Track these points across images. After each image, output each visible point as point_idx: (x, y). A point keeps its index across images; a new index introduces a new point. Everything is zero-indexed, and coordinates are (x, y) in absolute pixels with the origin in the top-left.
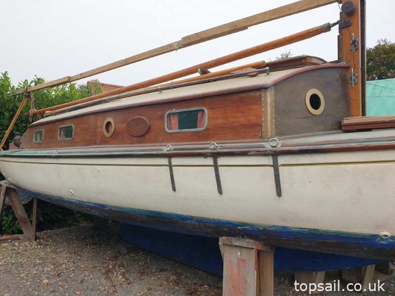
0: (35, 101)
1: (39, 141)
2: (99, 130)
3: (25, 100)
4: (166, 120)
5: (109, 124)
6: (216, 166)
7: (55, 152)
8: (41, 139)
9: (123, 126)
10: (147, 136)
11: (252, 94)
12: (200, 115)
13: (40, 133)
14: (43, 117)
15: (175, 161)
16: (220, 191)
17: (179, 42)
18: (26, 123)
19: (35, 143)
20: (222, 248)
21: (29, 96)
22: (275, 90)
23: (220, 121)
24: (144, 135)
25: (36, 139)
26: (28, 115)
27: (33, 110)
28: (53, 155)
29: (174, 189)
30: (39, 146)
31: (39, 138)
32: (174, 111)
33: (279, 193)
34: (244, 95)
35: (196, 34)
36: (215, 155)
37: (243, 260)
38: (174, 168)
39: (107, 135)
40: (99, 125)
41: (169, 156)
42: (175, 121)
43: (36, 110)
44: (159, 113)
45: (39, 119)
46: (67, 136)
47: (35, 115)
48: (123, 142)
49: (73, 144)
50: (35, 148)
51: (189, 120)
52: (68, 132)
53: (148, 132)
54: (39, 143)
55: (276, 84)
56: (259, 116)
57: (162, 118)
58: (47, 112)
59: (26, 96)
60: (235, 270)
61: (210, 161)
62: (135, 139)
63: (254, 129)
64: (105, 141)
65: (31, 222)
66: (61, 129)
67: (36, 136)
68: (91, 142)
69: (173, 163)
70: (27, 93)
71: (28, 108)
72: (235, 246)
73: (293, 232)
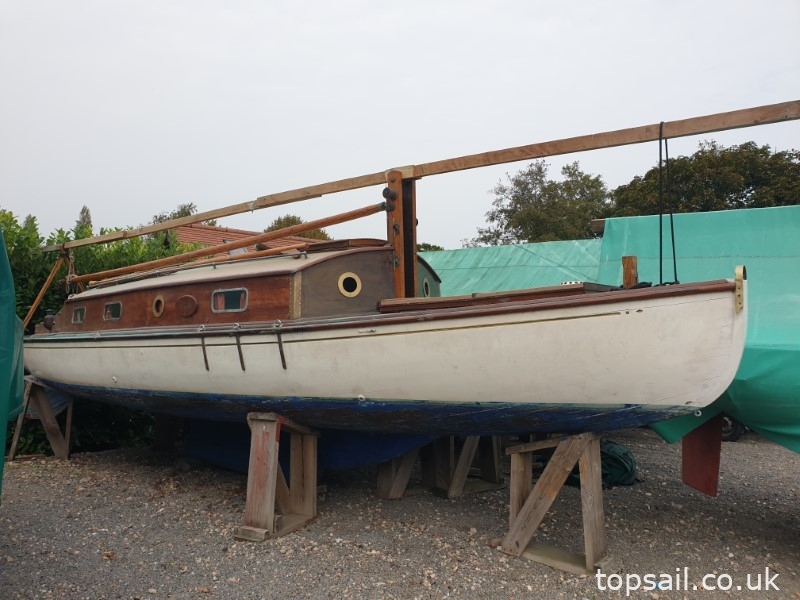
0: (75, 262)
1: (79, 321)
2: (149, 309)
3: (60, 262)
4: (212, 298)
5: (159, 302)
6: (239, 344)
7: (97, 335)
8: (81, 319)
9: (172, 306)
10: (195, 317)
11: (283, 278)
12: (242, 295)
13: (82, 311)
14: (86, 289)
15: (208, 341)
16: (244, 369)
17: (255, 202)
18: (60, 294)
19: (75, 324)
20: (249, 423)
21: (67, 255)
22: (303, 276)
23: (258, 303)
24: (191, 316)
25: (76, 319)
26: (64, 283)
27: (71, 277)
28: (96, 337)
29: (207, 368)
30: (80, 328)
31: (79, 318)
32: (220, 290)
33: (285, 367)
34: (277, 278)
35: (271, 196)
36: (238, 335)
37: (267, 433)
38: (207, 348)
39: (157, 315)
40: (149, 303)
41: (202, 336)
42: (221, 301)
43: (76, 277)
44: (207, 292)
45: (80, 292)
46: (114, 316)
47: (74, 283)
48: (171, 322)
49: (120, 325)
50: (74, 330)
51: (233, 300)
52: (115, 311)
53: (195, 312)
54: (79, 325)
55: (303, 270)
56: (287, 299)
57: (208, 298)
58: (91, 282)
59: (62, 256)
60: (261, 443)
61: (233, 340)
62: (184, 320)
63: (283, 310)
64: (154, 322)
65: (64, 435)
66: (107, 306)
67: (76, 315)
68: (140, 323)
69: (206, 343)
70: (62, 251)
71: (63, 272)
72: (262, 420)
73: (301, 402)
